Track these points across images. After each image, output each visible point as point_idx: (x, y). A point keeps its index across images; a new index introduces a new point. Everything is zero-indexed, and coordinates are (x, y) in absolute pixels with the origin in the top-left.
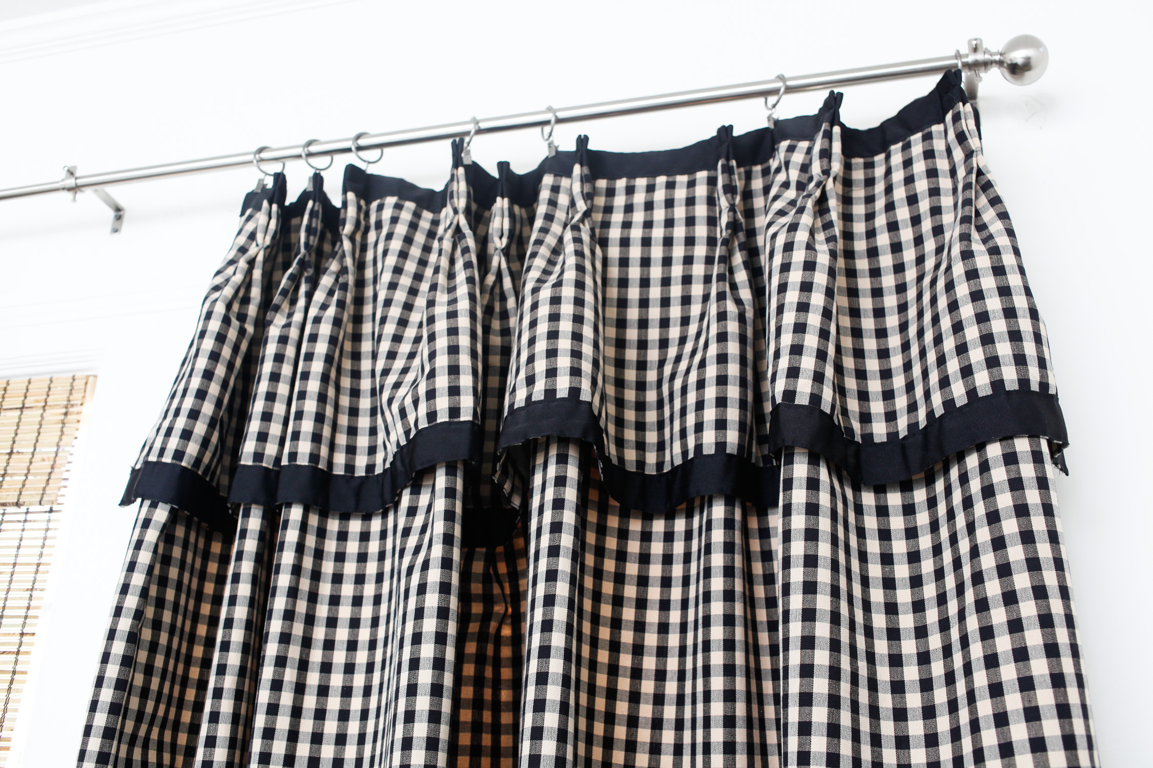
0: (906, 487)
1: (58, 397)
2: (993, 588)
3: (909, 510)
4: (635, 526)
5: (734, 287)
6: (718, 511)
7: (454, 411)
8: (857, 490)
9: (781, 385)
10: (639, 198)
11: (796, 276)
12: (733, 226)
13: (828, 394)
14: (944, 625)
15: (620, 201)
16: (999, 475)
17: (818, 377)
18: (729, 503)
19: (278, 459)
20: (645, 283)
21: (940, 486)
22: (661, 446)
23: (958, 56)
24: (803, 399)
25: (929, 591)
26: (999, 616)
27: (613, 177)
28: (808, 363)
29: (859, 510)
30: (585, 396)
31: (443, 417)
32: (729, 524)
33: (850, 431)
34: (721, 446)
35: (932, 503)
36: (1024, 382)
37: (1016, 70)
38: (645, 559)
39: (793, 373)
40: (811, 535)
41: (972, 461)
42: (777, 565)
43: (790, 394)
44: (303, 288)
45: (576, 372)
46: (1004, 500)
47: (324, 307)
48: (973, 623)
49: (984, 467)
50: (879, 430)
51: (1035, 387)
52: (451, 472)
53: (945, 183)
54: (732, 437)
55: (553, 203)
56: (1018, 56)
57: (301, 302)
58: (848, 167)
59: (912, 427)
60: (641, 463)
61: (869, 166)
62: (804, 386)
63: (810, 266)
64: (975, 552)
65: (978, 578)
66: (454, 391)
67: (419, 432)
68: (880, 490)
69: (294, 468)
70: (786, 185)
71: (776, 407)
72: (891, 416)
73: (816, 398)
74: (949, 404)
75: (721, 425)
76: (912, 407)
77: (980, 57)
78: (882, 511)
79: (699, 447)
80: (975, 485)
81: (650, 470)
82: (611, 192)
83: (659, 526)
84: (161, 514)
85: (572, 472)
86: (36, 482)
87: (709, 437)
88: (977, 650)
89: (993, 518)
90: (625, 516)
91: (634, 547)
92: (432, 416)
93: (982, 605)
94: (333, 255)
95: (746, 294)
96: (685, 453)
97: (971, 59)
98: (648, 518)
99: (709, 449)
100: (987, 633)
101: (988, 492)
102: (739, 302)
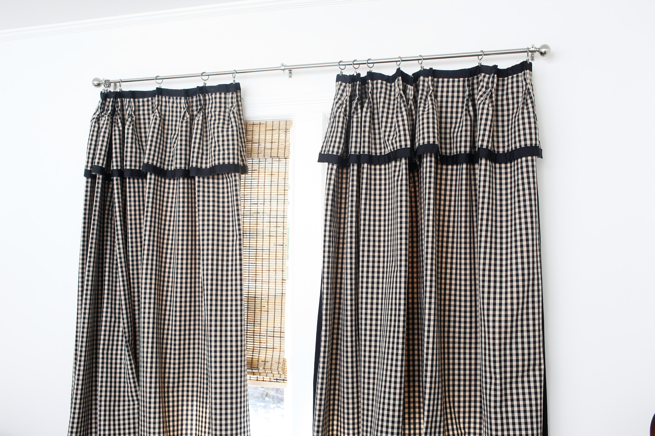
0: (506, 163)
1: (283, 126)
2: (521, 187)
3: (506, 168)
4: (444, 167)
5: (469, 111)
6: (464, 166)
7: (406, 145)
8: (495, 164)
9: (480, 143)
10: (445, 84)
11: (484, 117)
12: (469, 95)
13: (490, 145)
14: (511, 193)
15: (440, 84)
16: (524, 164)
17: (488, 142)
18: (467, 164)
19: (360, 152)
20: (447, 107)
21: (513, 164)
22: (451, 149)
23: (528, 48)
24: (484, 147)
25: (509, 186)
26: (521, 193)
27: (438, 78)
28: (486, 138)
29: (495, 168)
30: (437, 143)
31: (403, 147)
32: (467, 169)
33: (494, 151)
34: (465, 151)
35: (511, 167)
36: (531, 144)
37: (542, 54)
38: (446, 175)
39: (483, 141)
40: (485, 176)
41: (519, 160)
42: (477, 187)
43: (482, 146)
44: (359, 107)
45: (434, 137)
46: (525, 170)
47: (366, 113)
48: (516, 194)
49: (522, 162)
50: (501, 150)
51: (534, 145)
52: (405, 159)
53: (520, 90)
54: (468, 149)
55: (423, 86)
56: (543, 50)
57: (359, 111)
58: (498, 80)
59: (508, 150)
60: (446, 153)
61: (503, 80)
62: (485, 144)
63: (487, 114)
64: (518, 180)
65: (518, 185)
66: (406, 140)
67: (397, 150)
68: (500, 164)
69: (364, 155)
70: (483, 86)
71: (479, 148)
72: (504, 147)
73: (487, 146)
74: (516, 147)
75: (466, 147)
76: (508, 146)
77: (533, 49)
78: (500, 168)
79: (460, 151)
80: (519, 166)
81: (448, 155)
82: (438, 82)
83: (450, 167)
84: (335, 167)
85: (433, 159)
86: (281, 151)
87: (463, 149)
88: (517, 199)
89: (522, 173)
90: (442, 165)
91: (444, 172)
92: (401, 146)
93: (518, 191)
94: (366, 98)
95: (472, 113)
96: (457, 152)
97: (531, 50)
98: (447, 165)
99: (463, 152)
100: (519, 196)
101: (522, 167)
102: (470, 116)
